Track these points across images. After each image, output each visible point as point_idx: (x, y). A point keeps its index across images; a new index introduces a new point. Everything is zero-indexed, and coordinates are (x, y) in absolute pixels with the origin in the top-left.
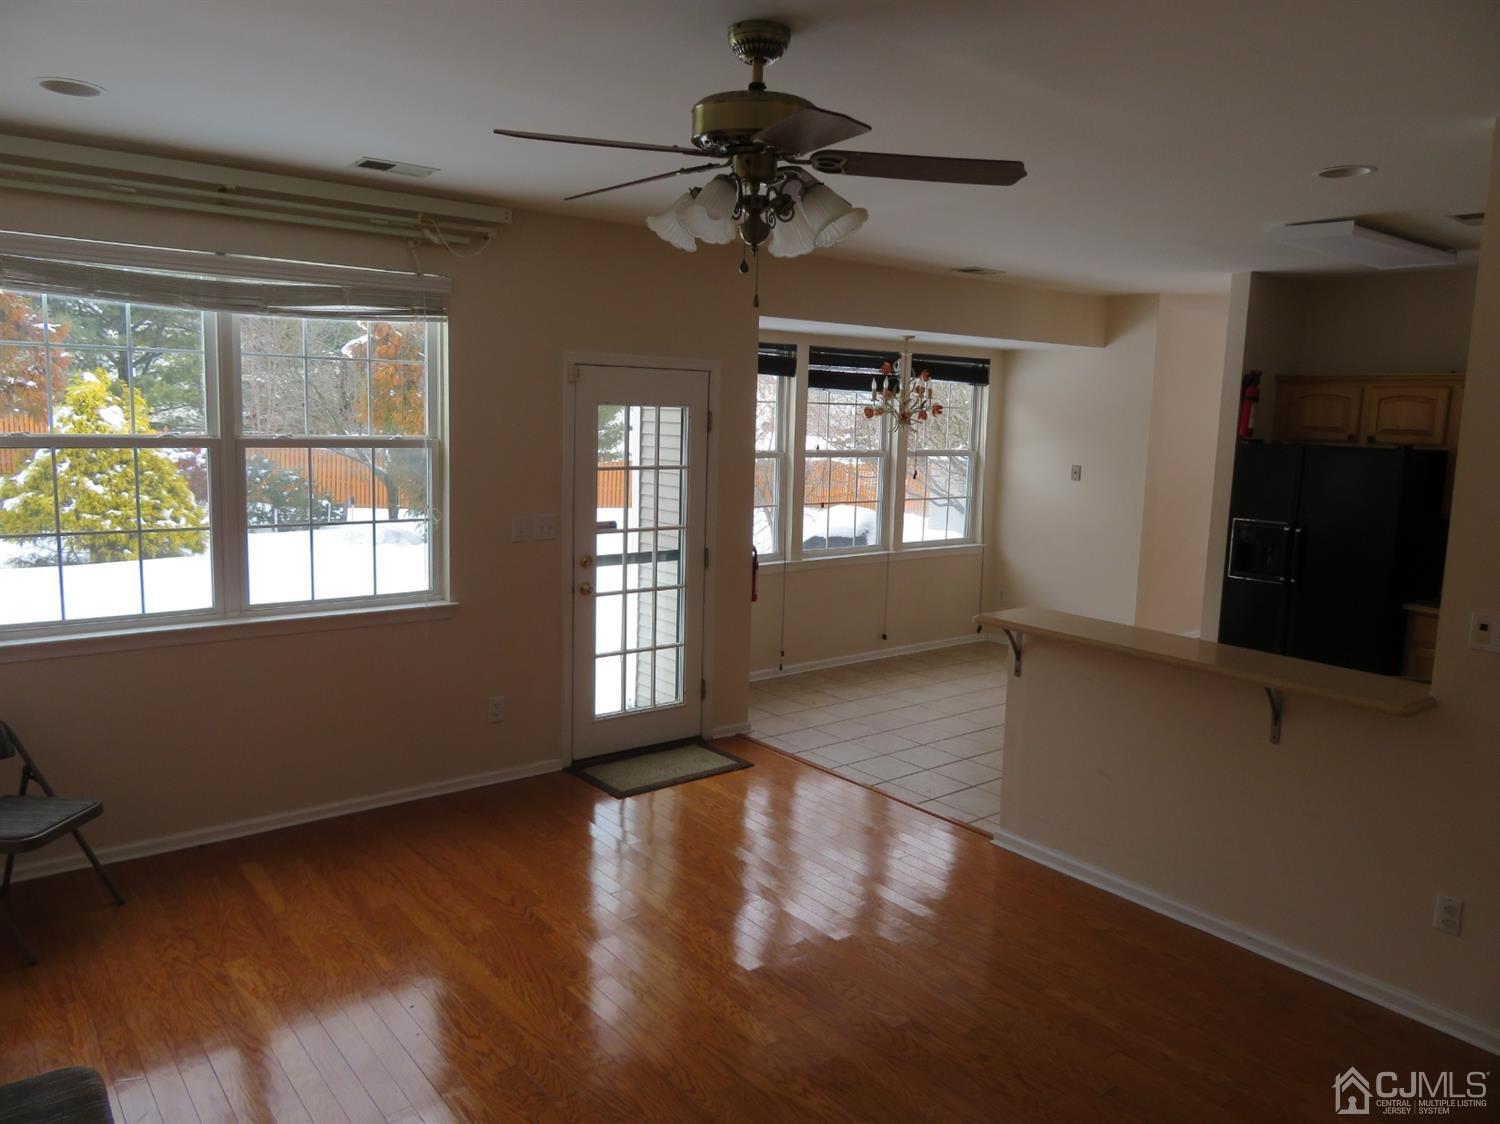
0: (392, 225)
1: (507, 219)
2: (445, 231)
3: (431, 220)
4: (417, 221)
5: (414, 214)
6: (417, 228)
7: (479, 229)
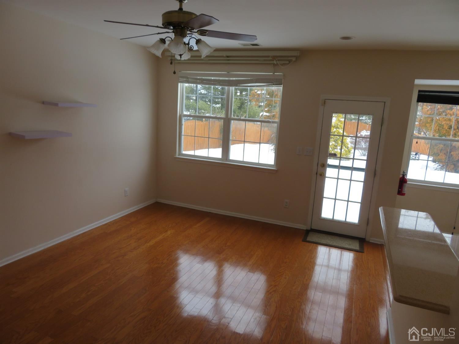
0: (265, 60)
1: (298, 54)
2: (279, 60)
3: (274, 57)
4: (270, 58)
5: (268, 57)
6: (271, 60)
7: (290, 58)
